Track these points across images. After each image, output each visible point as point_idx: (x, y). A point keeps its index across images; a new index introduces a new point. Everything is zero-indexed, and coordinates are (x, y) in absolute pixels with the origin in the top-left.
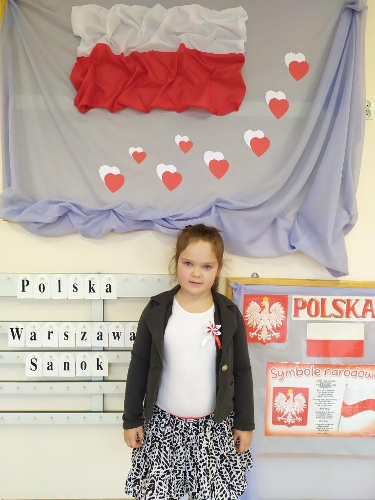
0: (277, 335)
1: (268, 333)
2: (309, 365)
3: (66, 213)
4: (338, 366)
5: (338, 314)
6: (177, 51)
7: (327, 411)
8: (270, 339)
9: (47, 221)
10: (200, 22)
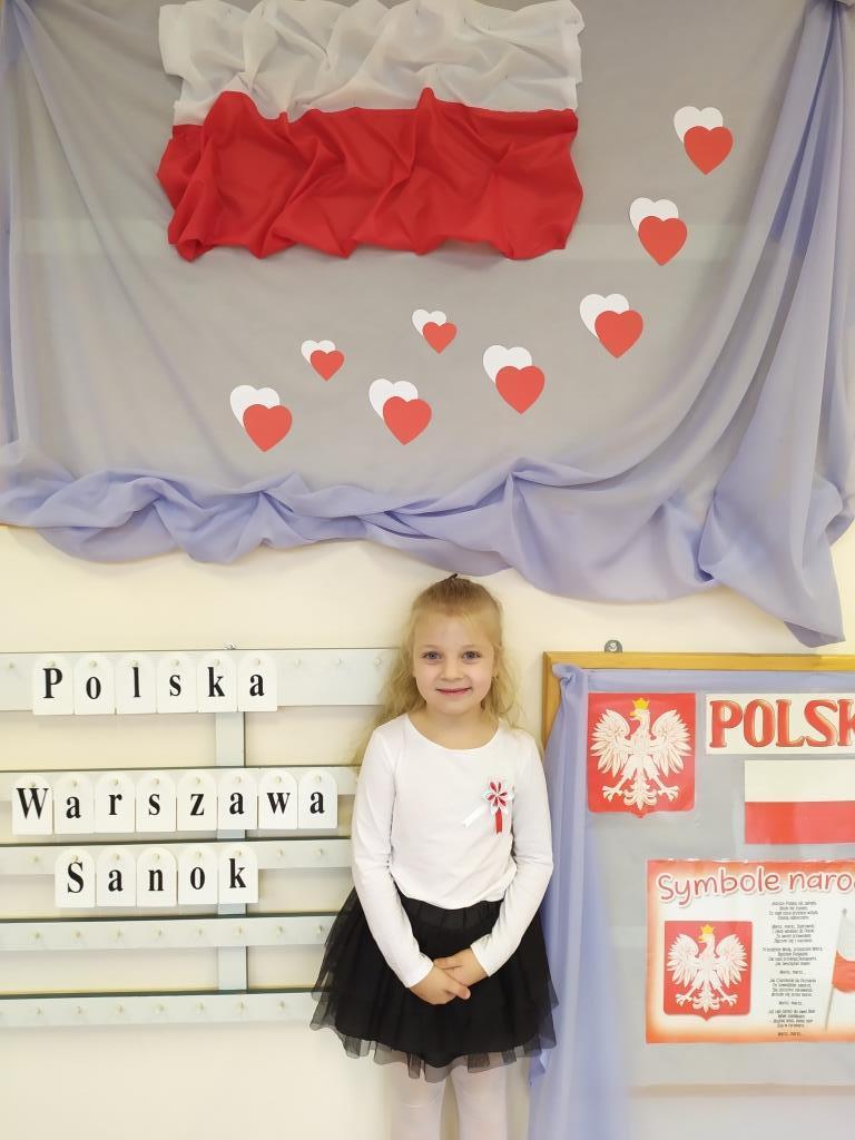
0: (672, 792)
1: (648, 787)
2: (753, 865)
3: (151, 505)
4: (822, 866)
5: (821, 738)
6: (414, 107)
7: (798, 976)
8: (653, 802)
9: (104, 523)
10: (469, 37)
